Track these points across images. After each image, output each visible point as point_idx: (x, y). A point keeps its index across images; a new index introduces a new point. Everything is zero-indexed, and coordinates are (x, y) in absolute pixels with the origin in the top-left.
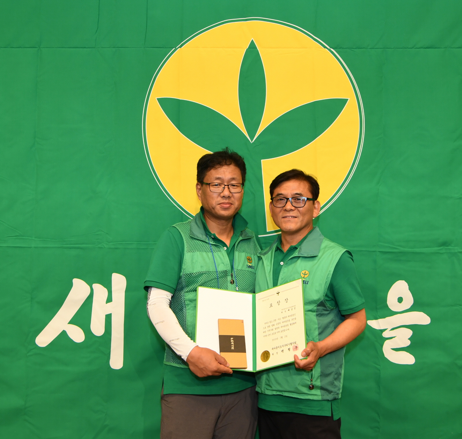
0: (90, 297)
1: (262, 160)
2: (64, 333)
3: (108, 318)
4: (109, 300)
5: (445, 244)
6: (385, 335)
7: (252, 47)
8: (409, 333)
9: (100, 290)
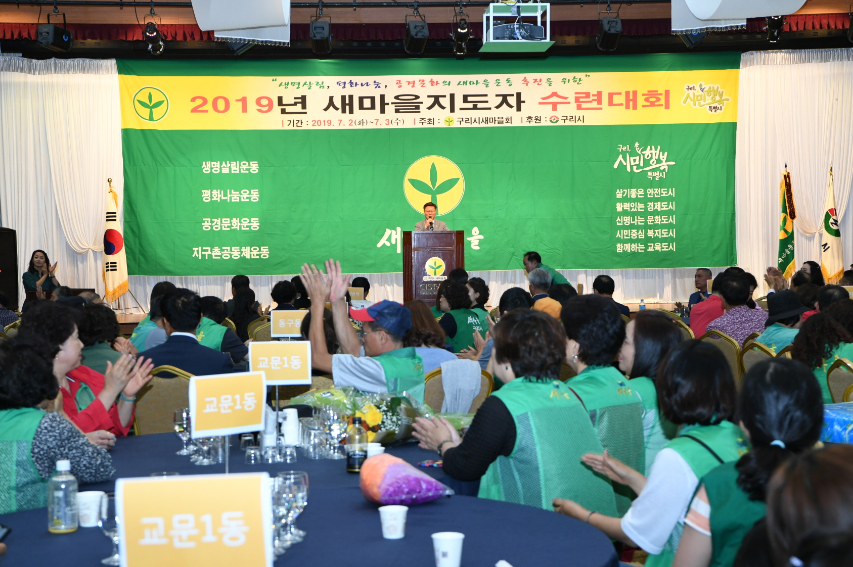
0: (390, 235)
1: (437, 195)
2: (384, 244)
3: (396, 239)
4: (396, 234)
5: (487, 217)
6: (472, 242)
7: (433, 164)
8: (478, 241)
9: (393, 231)
